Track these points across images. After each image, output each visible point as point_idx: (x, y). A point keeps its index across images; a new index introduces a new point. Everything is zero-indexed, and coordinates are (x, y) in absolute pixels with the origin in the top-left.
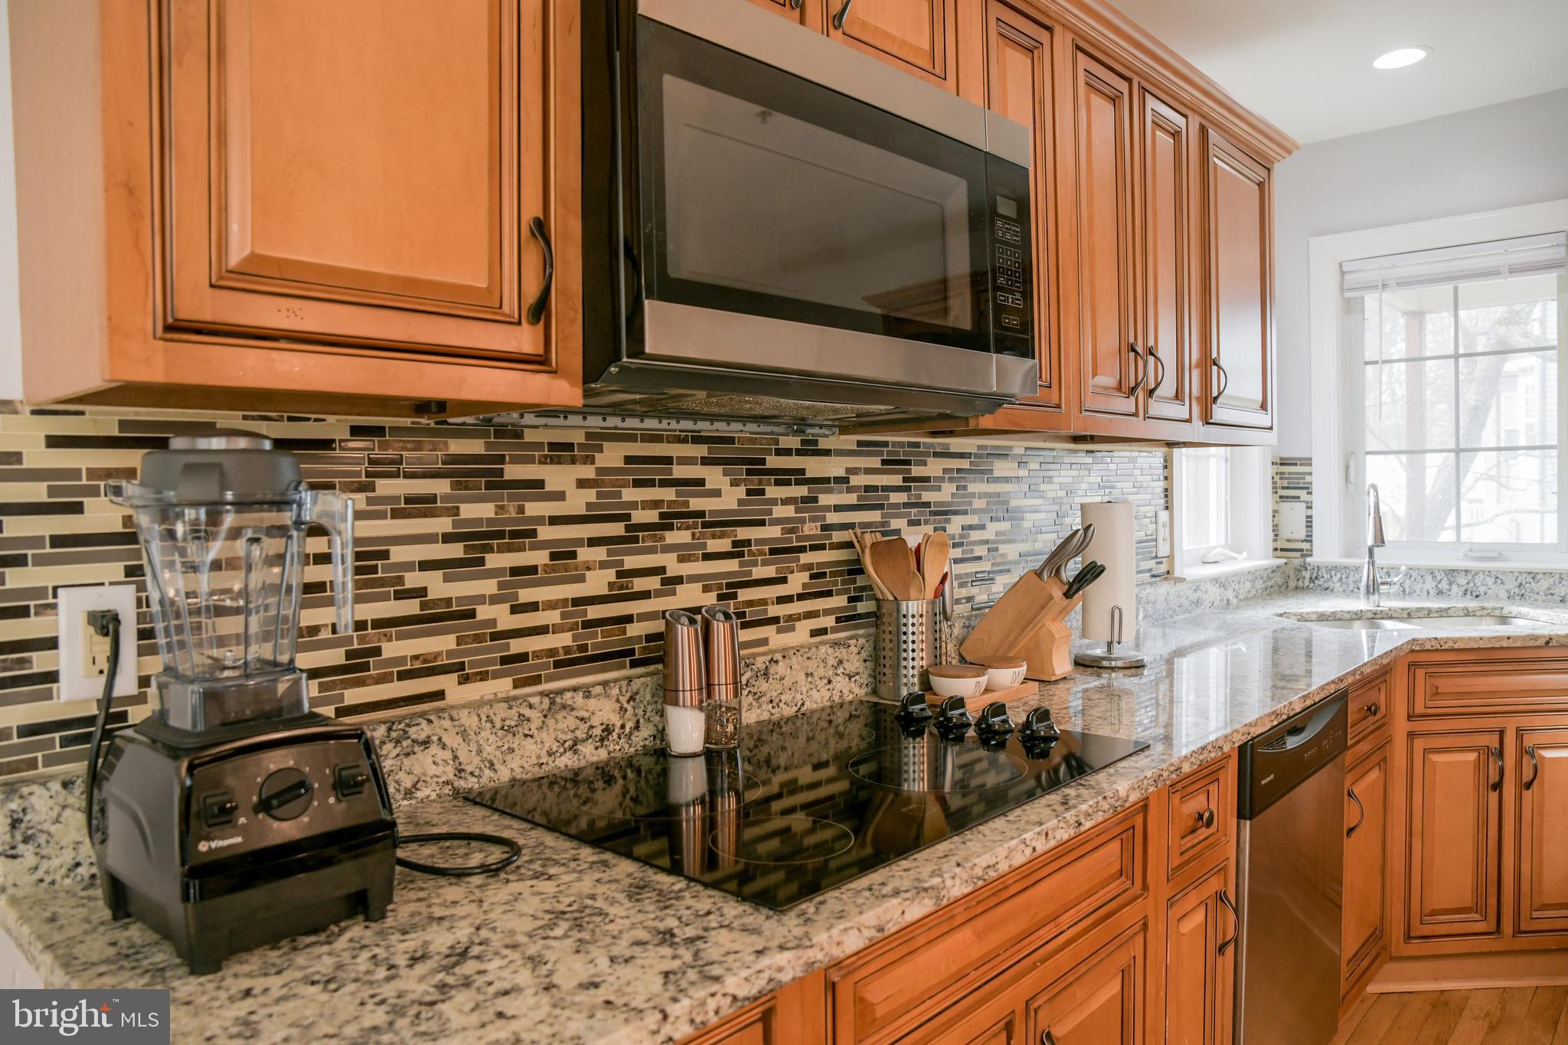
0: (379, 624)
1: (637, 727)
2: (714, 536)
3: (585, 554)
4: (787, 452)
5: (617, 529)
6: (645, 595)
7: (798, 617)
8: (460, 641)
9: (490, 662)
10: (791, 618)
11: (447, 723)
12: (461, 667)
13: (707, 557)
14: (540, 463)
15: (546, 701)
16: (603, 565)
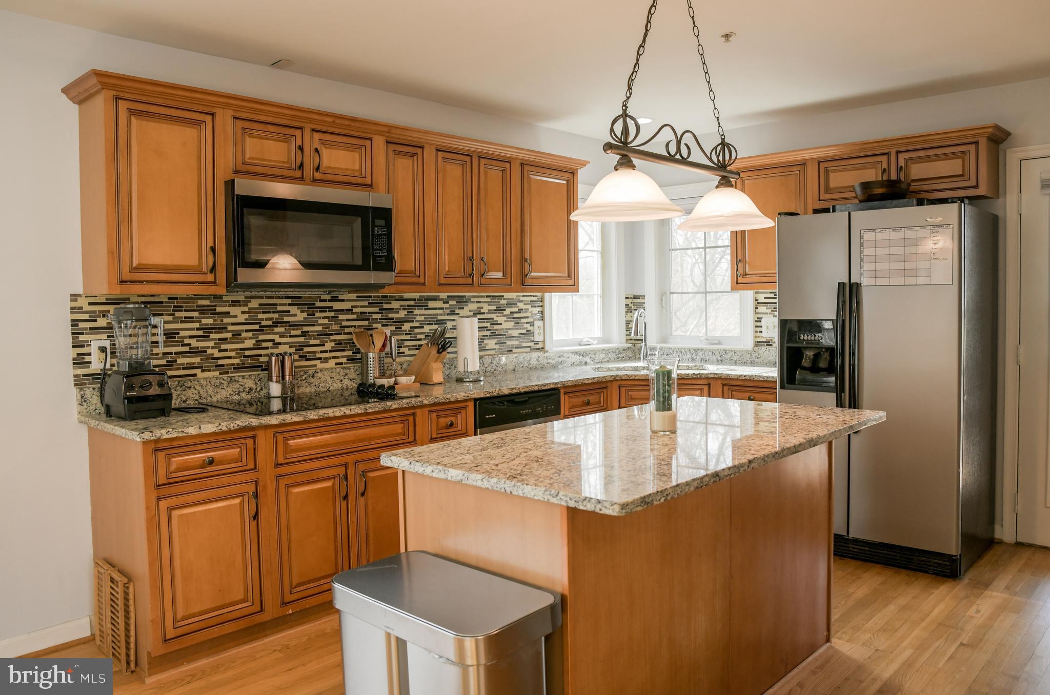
0: (176, 353)
1: (262, 389)
2: (294, 329)
3: (244, 335)
4: (325, 301)
5: (257, 327)
6: (267, 348)
7: (330, 358)
8: (201, 359)
9: (212, 366)
10: (326, 358)
11: (196, 382)
12: (202, 367)
13: (291, 336)
14: (229, 306)
15: (229, 379)
16: (251, 338)
